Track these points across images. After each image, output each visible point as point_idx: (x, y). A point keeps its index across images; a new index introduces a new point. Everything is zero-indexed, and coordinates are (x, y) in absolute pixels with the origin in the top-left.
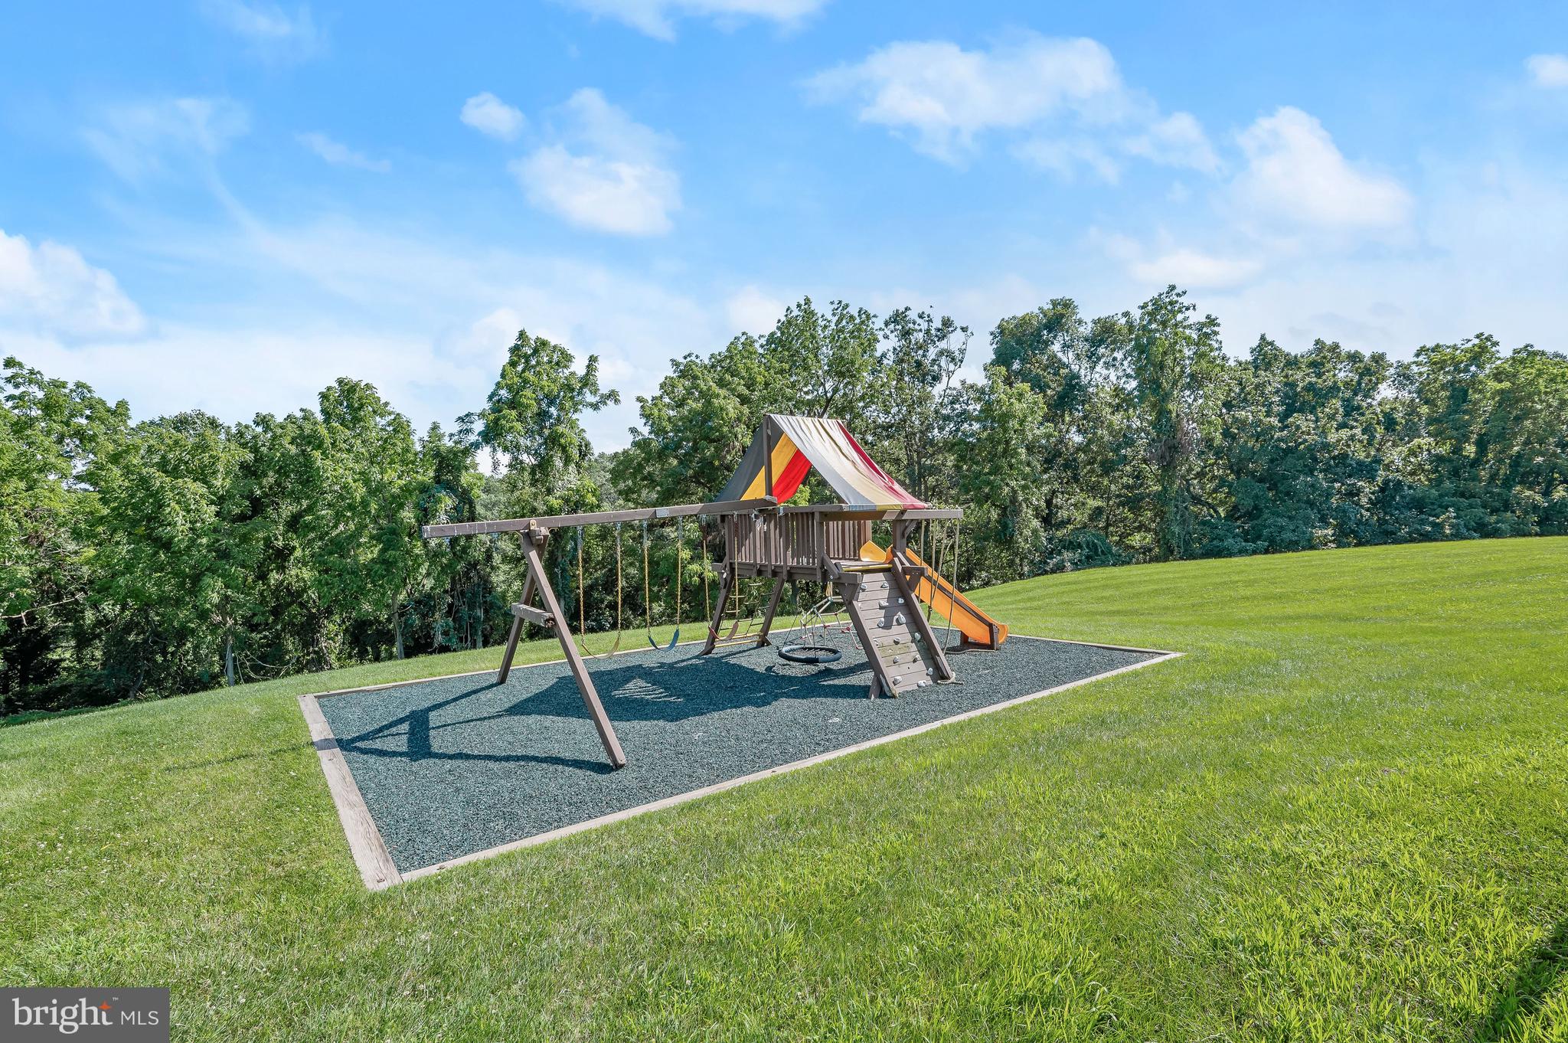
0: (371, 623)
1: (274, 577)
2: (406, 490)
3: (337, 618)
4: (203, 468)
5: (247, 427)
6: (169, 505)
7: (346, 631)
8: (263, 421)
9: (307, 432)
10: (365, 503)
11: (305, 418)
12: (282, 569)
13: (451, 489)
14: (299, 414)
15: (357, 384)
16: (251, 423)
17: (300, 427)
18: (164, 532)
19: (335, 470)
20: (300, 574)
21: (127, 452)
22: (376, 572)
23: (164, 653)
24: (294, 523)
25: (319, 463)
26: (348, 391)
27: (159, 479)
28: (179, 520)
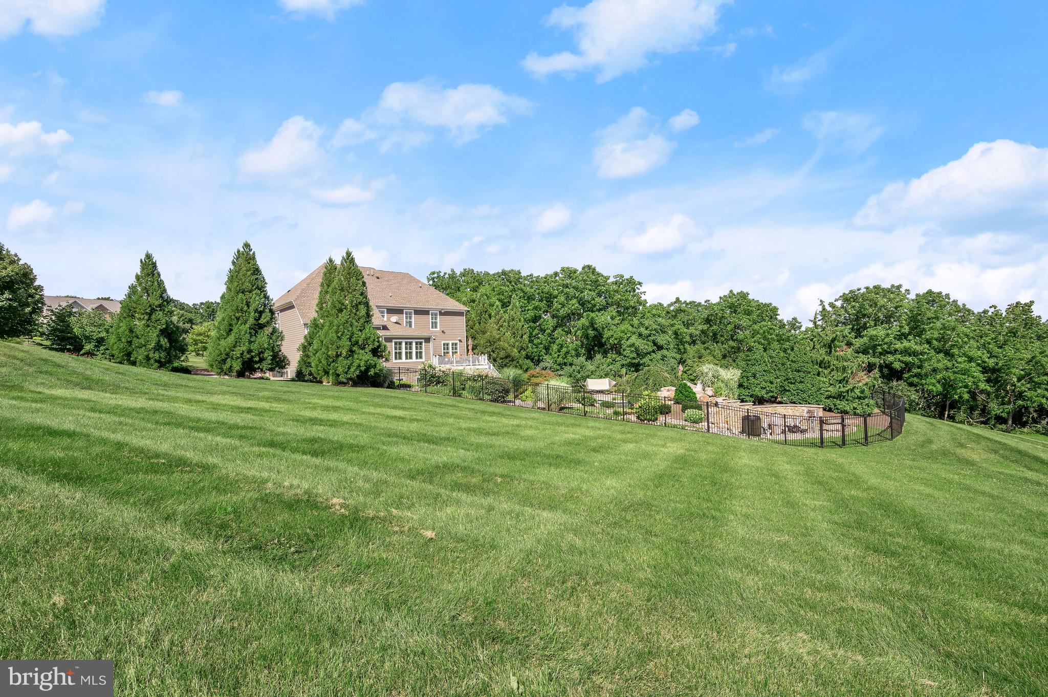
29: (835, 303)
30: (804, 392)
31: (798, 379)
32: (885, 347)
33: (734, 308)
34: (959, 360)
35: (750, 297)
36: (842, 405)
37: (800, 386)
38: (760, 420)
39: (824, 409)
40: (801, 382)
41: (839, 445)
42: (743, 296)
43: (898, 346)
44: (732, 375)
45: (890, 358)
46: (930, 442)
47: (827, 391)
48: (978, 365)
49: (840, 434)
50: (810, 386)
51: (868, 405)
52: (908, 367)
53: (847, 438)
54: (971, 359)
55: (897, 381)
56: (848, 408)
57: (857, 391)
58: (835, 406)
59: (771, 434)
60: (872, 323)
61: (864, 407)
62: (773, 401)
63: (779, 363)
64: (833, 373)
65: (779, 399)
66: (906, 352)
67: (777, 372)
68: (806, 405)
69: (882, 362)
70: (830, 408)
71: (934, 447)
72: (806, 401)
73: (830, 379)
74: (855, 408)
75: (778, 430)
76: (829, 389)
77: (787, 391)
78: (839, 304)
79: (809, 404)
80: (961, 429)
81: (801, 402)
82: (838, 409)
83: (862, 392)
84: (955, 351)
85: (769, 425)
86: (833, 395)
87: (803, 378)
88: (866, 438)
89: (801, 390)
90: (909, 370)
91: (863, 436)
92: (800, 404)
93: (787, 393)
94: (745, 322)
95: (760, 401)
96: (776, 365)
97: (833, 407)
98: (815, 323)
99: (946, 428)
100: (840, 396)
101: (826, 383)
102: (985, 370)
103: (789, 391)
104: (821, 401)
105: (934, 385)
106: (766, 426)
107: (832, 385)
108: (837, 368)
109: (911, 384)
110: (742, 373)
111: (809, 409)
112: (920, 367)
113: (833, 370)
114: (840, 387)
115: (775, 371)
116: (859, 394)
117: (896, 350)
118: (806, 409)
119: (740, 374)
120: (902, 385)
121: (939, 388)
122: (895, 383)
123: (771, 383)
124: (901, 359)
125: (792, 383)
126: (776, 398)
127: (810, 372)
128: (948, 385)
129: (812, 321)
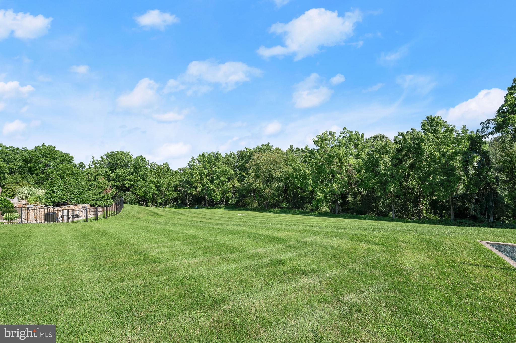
0: (439, 202)
1: (405, 183)
2: (455, 154)
3: (426, 199)
4: (387, 151)
5: (397, 137)
6: (380, 162)
7: (429, 204)
8: (402, 135)
9: (415, 136)
10: (440, 160)
11: (413, 132)
12: (407, 181)
13: (478, 152)
14: (411, 131)
15: (435, 118)
16: (398, 136)
17: (412, 135)
18: (378, 170)
19: (429, 149)
20: (412, 183)
21: (364, 148)
22: (445, 185)
23: (376, 204)
24: (412, 166)
25: (423, 147)
26: (431, 121)
27: (376, 155)
28: (382, 166)
29: (103, 157)
30: (81, 198)
31: (79, 193)
32: (123, 177)
33: (45, 155)
34: (149, 183)
35: (56, 149)
36: (99, 203)
37: (80, 196)
38: (56, 214)
39: (91, 206)
40: (80, 194)
41: (95, 220)
42: (52, 148)
43: (129, 177)
44: (41, 192)
45: (125, 182)
46: (130, 213)
47: (93, 198)
48: (154, 184)
49: (95, 216)
50: (84, 196)
51: (110, 202)
52: (132, 186)
53: (98, 217)
54: (152, 182)
55: (127, 192)
56: (101, 204)
57: (106, 197)
58: (96, 204)
59: (62, 220)
60: (119, 167)
61: (108, 203)
62: (65, 204)
63: (69, 186)
64: (96, 189)
65: (69, 203)
66: (130, 180)
67: (68, 190)
68: (82, 205)
69: (122, 184)
70: (94, 205)
71: (131, 215)
72: (82, 203)
73: (94, 192)
74: (104, 204)
75: (66, 218)
76: (94, 197)
77: (73, 199)
78: (105, 157)
79: (84, 204)
80: (142, 208)
81: (79, 203)
82: (97, 205)
83: (108, 197)
84: (147, 179)
85: (62, 216)
86: (96, 199)
87: (81, 192)
88: (106, 215)
89: (80, 198)
90: (133, 187)
91: (105, 215)
92: (79, 204)
93: (73, 200)
94: (51, 163)
95: (57, 204)
96: (67, 186)
97: (95, 204)
98: (90, 166)
99: (137, 208)
100: (98, 199)
101: (93, 195)
102: (156, 186)
103: (74, 198)
104: (89, 202)
105: (141, 193)
106: (59, 217)
107: (95, 194)
108: (98, 187)
109: (133, 193)
110: (46, 191)
111: (83, 206)
112: (137, 186)
113: (96, 188)
114: (99, 195)
115: (67, 189)
116: (107, 198)
117: (127, 179)
118: (81, 206)
119: (45, 192)
120: (129, 193)
121: (143, 194)
122: (126, 193)
123: (64, 195)
124: (129, 183)
125: (75, 195)
126: (67, 203)
127: (85, 190)
128: (146, 193)
129: (88, 165)
